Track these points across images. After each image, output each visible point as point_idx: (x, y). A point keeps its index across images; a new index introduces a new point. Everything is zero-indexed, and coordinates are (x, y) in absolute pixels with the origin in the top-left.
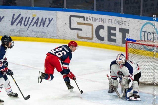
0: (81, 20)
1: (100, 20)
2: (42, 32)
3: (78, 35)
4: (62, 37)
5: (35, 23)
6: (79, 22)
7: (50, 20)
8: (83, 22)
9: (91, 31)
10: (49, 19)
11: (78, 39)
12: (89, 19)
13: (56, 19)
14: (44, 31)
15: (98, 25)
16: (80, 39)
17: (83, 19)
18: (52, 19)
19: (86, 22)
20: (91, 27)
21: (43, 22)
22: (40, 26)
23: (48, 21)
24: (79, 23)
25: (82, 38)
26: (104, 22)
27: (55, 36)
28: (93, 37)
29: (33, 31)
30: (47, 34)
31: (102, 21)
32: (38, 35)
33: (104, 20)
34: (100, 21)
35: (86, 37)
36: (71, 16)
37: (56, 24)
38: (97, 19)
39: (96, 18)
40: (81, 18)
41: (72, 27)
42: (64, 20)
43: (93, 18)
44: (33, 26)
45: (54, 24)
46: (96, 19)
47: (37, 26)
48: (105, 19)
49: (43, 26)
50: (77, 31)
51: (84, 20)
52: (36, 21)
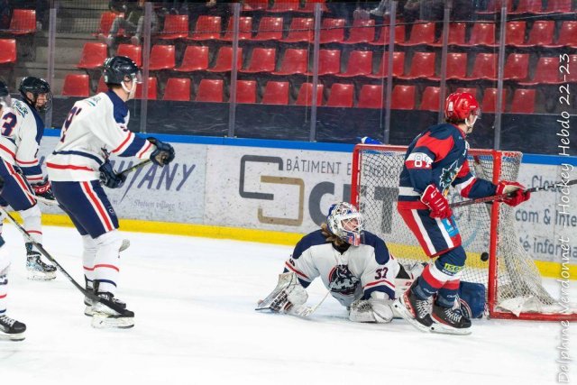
0: (271, 170)
1: (323, 167)
2: (163, 205)
3: (260, 212)
4: (218, 219)
5: (147, 177)
6: (266, 174)
7: (187, 170)
8: (278, 174)
9: (297, 200)
10: (185, 166)
11: (259, 223)
12: (293, 166)
13: (203, 167)
14: (168, 202)
15: (318, 182)
16: (267, 225)
17: (277, 165)
18: (194, 166)
19: (284, 174)
20: (297, 187)
21: (168, 176)
22: (158, 187)
23: (182, 174)
24: (265, 179)
25: (272, 221)
26: (335, 171)
27: (197, 215)
28: (301, 216)
29: (138, 202)
30: (177, 210)
31: (330, 171)
32: (152, 214)
33: (336, 166)
34: (325, 170)
35: (284, 217)
36: (245, 159)
37: (203, 181)
38: (316, 164)
39: (313, 163)
40: (271, 164)
41: (247, 189)
42: (227, 170)
43: (306, 163)
44: (139, 186)
45: (197, 182)
46: (315, 166)
47: (149, 187)
48: (339, 163)
49: (168, 188)
50: (261, 200)
51: (281, 168)
52: (149, 172)
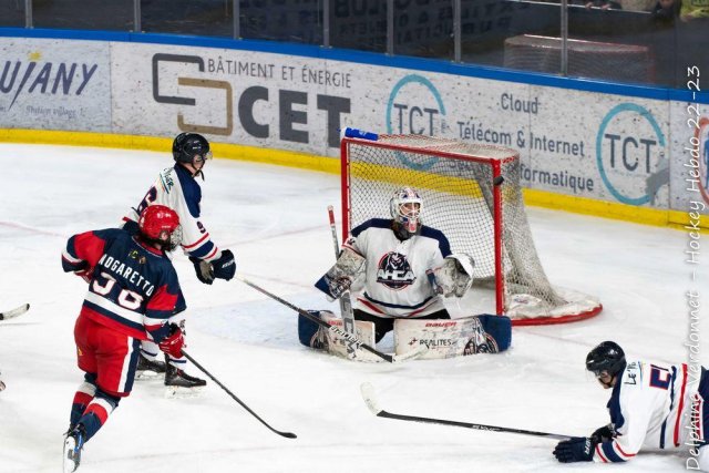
0: (190, 70)
1: (253, 69)
2: (61, 112)
3: (180, 119)
4: (130, 127)
6: (184, 76)
8: (199, 76)
9: (224, 105)
12: (216, 66)
13: (107, 68)
14: (67, 108)
15: (248, 87)
17: (197, 65)
19: (206, 75)
20: (223, 92)
24: (183, 81)
25: (195, 128)
26: (268, 74)
27: (104, 123)
28: (230, 125)
29: (30, 109)
30: (78, 116)
31: (261, 74)
32: (48, 122)
33: (268, 69)
34: (255, 72)
35: (209, 125)
36: (157, 58)
37: (107, 83)
38: (243, 65)
39: (240, 63)
40: (190, 64)
41: (162, 92)
42: (136, 71)
43: (232, 64)
45: (100, 84)
46: (242, 67)
48: (272, 65)
50: (180, 106)
51: (202, 69)
